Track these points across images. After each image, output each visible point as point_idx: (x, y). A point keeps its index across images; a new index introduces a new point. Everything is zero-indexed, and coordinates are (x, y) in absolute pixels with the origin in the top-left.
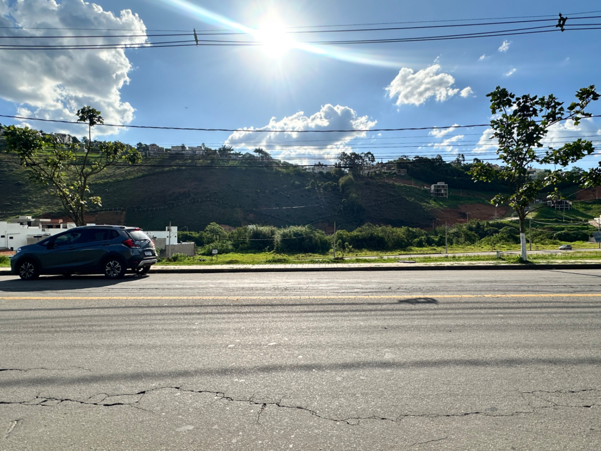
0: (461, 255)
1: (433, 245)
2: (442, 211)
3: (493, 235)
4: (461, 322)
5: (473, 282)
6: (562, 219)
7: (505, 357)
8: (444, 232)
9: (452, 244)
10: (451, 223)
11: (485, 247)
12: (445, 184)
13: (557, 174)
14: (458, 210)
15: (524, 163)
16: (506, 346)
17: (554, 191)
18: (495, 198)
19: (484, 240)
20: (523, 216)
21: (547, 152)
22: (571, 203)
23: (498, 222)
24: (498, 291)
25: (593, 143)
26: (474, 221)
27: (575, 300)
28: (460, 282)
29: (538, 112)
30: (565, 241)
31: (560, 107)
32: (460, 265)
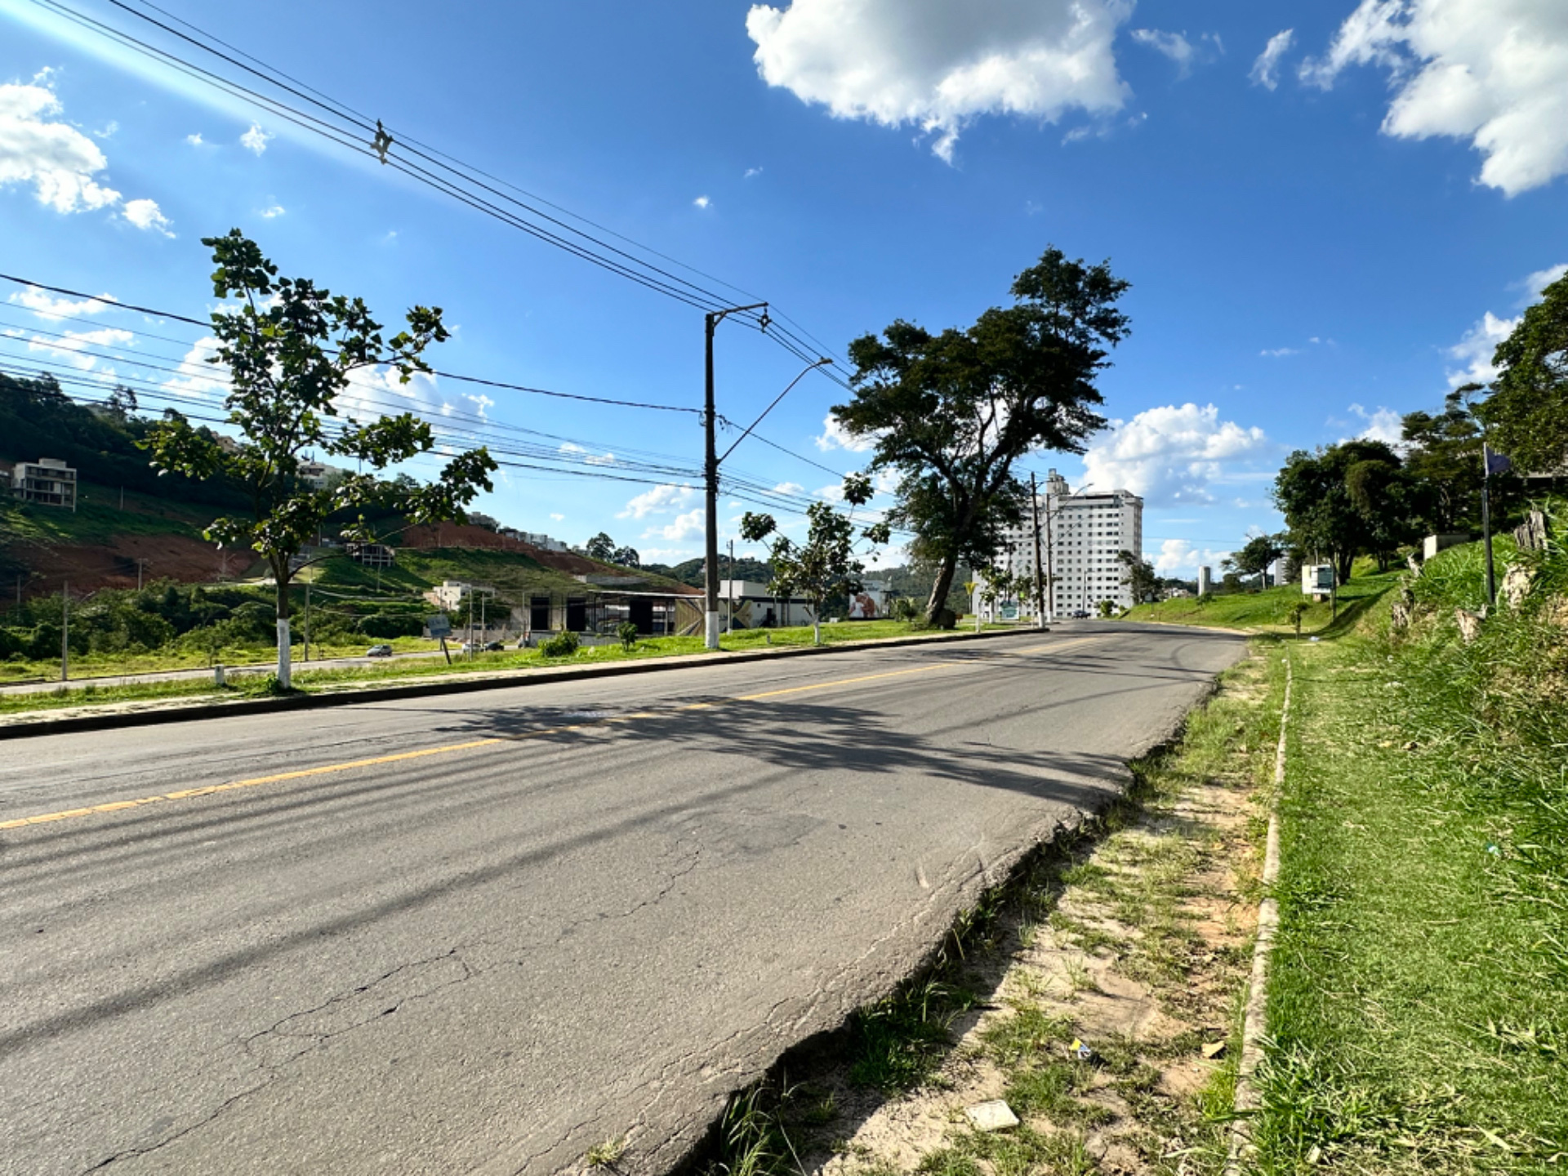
0: (116, 682)
1: (14, 655)
2: (55, 548)
3: (214, 625)
4: (82, 892)
5: (138, 761)
6: (375, 588)
7: (210, 958)
8: (60, 614)
9: (84, 651)
10: (84, 587)
11: (191, 658)
12: (68, 466)
13: (365, 483)
14: (110, 550)
15: (293, 444)
16: (213, 928)
17: (356, 520)
18: (214, 526)
19: (188, 638)
20: (283, 577)
21: (345, 429)
22: (392, 552)
23: (228, 591)
24: (208, 776)
25: (432, 429)
26: (161, 584)
27: (385, 771)
28: (94, 766)
29: (329, 329)
30: (379, 636)
31: (373, 333)
32: (101, 714)
